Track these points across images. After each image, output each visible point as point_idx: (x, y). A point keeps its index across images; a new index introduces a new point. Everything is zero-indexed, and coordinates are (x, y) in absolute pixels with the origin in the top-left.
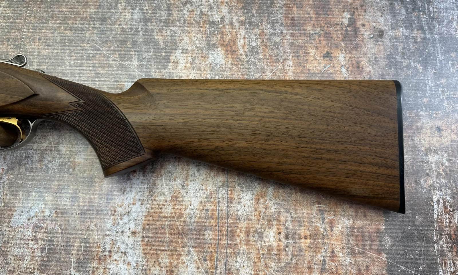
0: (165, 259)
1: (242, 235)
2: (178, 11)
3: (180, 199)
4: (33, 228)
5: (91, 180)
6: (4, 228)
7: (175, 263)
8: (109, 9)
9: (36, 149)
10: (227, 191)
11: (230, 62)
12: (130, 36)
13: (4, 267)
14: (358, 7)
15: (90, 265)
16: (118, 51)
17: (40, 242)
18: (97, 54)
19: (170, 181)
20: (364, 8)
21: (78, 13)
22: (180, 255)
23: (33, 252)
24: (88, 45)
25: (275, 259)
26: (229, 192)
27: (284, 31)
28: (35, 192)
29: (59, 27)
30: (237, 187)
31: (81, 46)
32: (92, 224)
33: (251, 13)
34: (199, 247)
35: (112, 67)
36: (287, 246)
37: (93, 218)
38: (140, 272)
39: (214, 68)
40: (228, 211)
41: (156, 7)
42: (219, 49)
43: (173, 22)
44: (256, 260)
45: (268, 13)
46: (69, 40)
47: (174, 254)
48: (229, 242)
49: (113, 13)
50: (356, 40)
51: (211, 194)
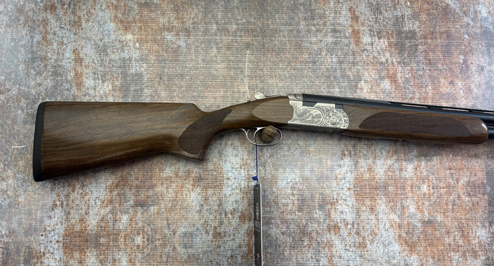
0: (368, 203)
1: (409, 188)
2: (360, 56)
3: (373, 170)
4: (291, 188)
5: (320, 160)
6: (274, 189)
7: (374, 204)
8: (317, 55)
9: (285, 144)
10: (398, 164)
11: (394, 88)
12: (332, 73)
13: (278, 210)
14: (469, 52)
15: (326, 207)
16: (326, 82)
17: (296, 196)
18: (313, 85)
19: (366, 160)
20: (472, 52)
21: (297, 58)
22: (376, 200)
23: (293, 202)
24: (307, 79)
25: (427, 200)
26: (400, 165)
27: (425, 68)
28: (289, 168)
29: (286, 68)
30: (404, 162)
31: (302, 80)
32: (325, 185)
33: (404, 56)
34: (386, 195)
35: (323, 93)
36: (434, 193)
37: (324, 182)
38: (355, 210)
39: (384, 92)
40: (400, 176)
41: (346, 53)
42: (387, 80)
43: (357, 63)
44: (418, 201)
45: (414, 56)
46: (294, 76)
47: (373, 199)
48: (402, 192)
49: (319, 58)
50: (468, 73)
51: (390, 166)
